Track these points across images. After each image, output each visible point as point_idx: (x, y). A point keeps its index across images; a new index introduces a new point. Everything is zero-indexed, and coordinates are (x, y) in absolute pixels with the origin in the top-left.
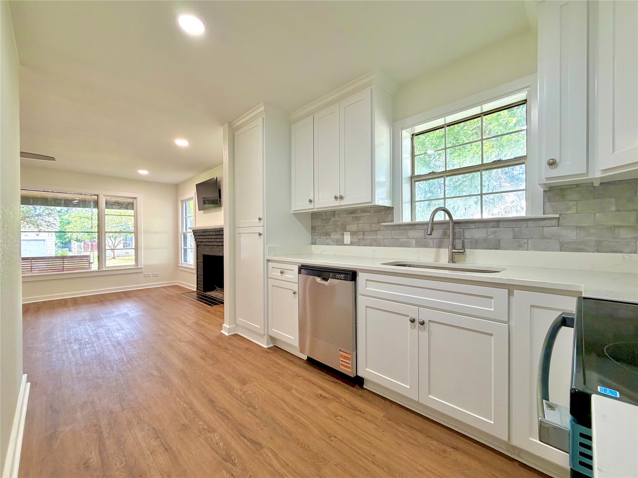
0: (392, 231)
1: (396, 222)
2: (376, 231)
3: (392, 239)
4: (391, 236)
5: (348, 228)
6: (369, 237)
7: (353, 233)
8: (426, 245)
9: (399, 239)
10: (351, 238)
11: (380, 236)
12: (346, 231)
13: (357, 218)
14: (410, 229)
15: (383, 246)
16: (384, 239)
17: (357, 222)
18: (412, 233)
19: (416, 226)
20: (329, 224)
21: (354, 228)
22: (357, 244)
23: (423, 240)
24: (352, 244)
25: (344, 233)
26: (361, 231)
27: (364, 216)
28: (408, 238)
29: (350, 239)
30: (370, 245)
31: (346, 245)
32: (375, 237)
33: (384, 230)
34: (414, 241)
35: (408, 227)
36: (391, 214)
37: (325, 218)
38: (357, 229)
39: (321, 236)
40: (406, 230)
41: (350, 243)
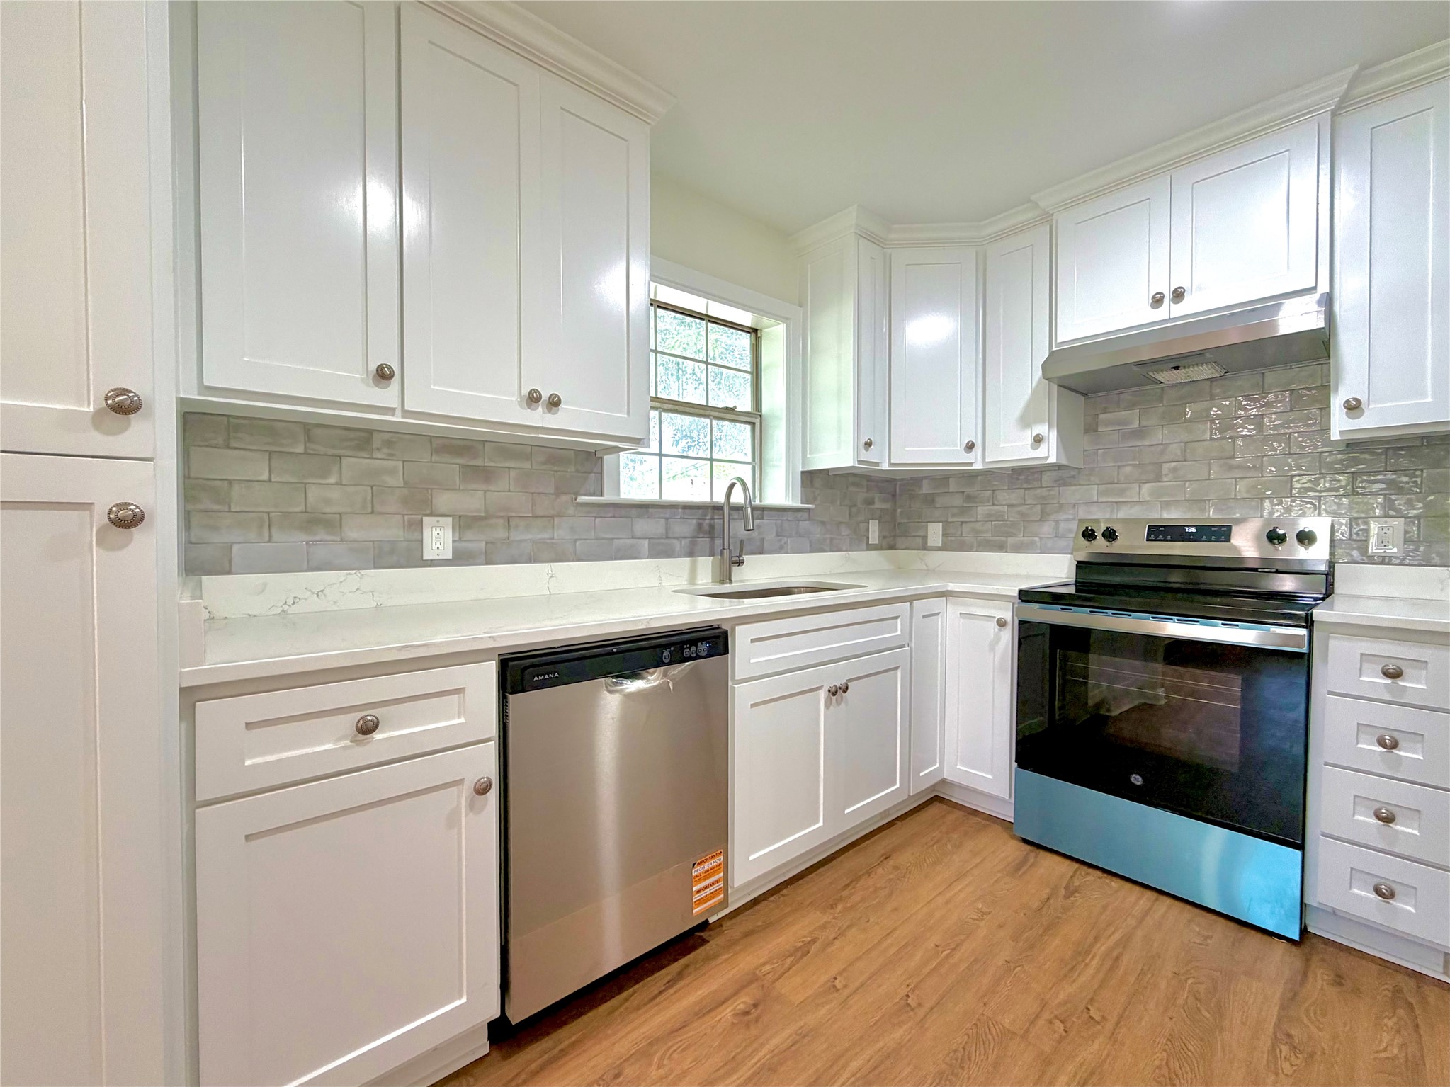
0: (598, 520)
1: (608, 497)
2: (553, 517)
3: (597, 539)
4: (593, 533)
5: (443, 500)
6: (525, 536)
7: (463, 523)
8: (668, 553)
9: (613, 539)
10: (457, 538)
11: (561, 533)
12: (432, 514)
13: (486, 475)
14: (639, 517)
15: (573, 561)
16: (575, 541)
17: (484, 487)
18: (642, 526)
19: (650, 510)
20: (332, 480)
21: (472, 501)
22: (483, 557)
23: (662, 541)
24: (461, 558)
25: (424, 518)
26: (498, 517)
27: (509, 468)
28: (633, 538)
29: (453, 541)
30: (532, 559)
31: (432, 563)
32: (546, 535)
33: (574, 516)
34: (646, 542)
35: (634, 512)
36: (593, 475)
37: (300, 449)
38: (483, 508)
39: (274, 531)
40: (629, 518)
41: (450, 557)
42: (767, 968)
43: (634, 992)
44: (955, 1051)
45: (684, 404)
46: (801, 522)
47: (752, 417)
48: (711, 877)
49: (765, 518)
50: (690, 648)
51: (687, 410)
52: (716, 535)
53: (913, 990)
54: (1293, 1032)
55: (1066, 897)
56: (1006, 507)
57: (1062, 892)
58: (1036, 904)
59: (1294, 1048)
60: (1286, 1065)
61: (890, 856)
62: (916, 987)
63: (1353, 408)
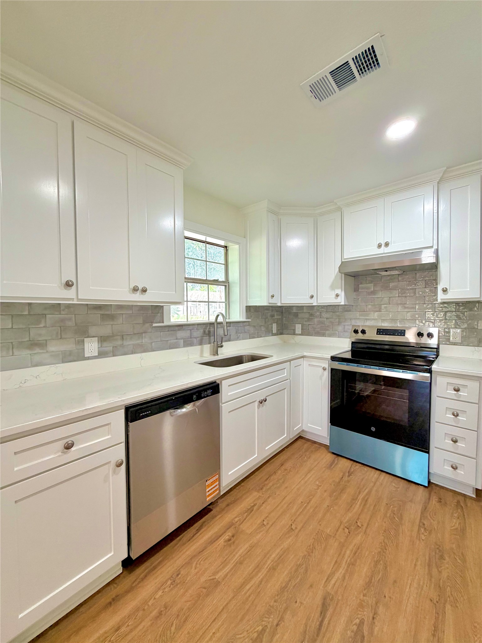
0: (161, 333)
1: (166, 323)
2: (142, 333)
3: (161, 341)
4: (160, 339)
5: (93, 330)
6: (129, 343)
7: (102, 340)
8: (191, 345)
9: (168, 340)
10: (100, 346)
11: (145, 340)
12: (88, 337)
13: (112, 317)
14: (179, 330)
15: (151, 351)
16: (152, 343)
17: (112, 323)
18: (181, 334)
19: (184, 327)
20: (42, 325)
21: (106, 330)
22: (112, 353)
23: (189, 339)
24: (102, 354)
25: (85, 339)
26: (119, 335)
27: (123, 314)
28: (177, 339)
29: (98, 348)
30: (132, 353)
31: (89, 358)
32: (139, 342)
33: (151, 332)
34: (182, 341)
35: (177, 328)
36: (159, 314)
37: (26, 313)
38: (111, 333)
39: (14, 350)
40: (175, 331)
41: (97, 355)
42: (236, 520)
43: (183, 537)
44: (310, 546)
45: (197, 279)
46: (246, 327)
47: (225, 283)
48: (213, 484)
49: (231, 326)
50: (204, 393)
51: (198, 282)
52: (211, 335)
53: (293, 523)
54: (425, 523)
55: (349, 476)
56: (326, 319)
57: (347, 474)
58: (337, 480)
59: (425, 529)
60: (423, 536)
61: (283, 464)
62: (294, 521)
63: (445, 291)
